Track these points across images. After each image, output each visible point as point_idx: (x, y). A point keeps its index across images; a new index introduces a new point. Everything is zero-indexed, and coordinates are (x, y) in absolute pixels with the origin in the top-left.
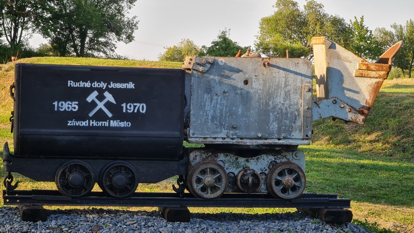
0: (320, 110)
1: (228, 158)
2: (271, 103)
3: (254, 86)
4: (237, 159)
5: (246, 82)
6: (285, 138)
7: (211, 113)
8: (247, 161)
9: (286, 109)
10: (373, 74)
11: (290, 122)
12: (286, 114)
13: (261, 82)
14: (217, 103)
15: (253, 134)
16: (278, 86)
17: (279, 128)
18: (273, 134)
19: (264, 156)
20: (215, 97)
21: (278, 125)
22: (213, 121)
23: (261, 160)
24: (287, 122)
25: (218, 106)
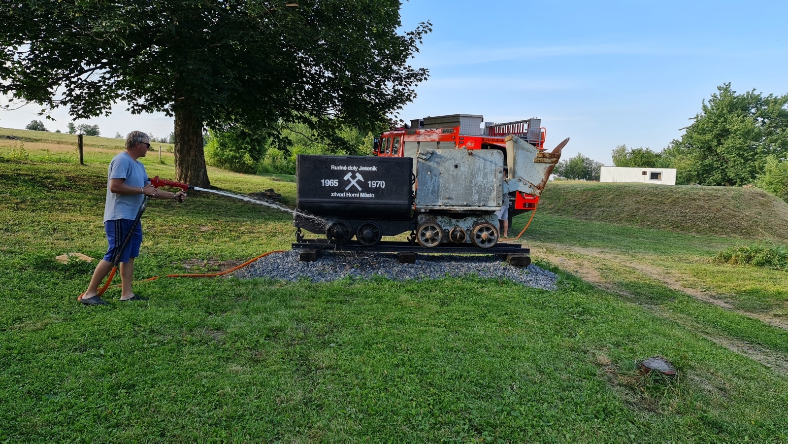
0: (508, 186)
1: (444, 219)
2: (473, 181)
3: (461, 169)
4: (450, 220)
5: (456, 166)
6: (483, 206)
7: (431, 188)
8: (458, 221)
9: (484, 185)
10: (548, 160)
11: (487, 194)
12: (485, 188)
13: (467, 166)
14: (435, 181)
15: (460, 203)
16: (479, 170)
17: (479, 199)
18: (474, 203)
19: (470, 218)
20: (434, 177)
21: (479, 196)
22: (432, 194)
23: (467, 221)
24: (485, 194)
25: (436, 183)
